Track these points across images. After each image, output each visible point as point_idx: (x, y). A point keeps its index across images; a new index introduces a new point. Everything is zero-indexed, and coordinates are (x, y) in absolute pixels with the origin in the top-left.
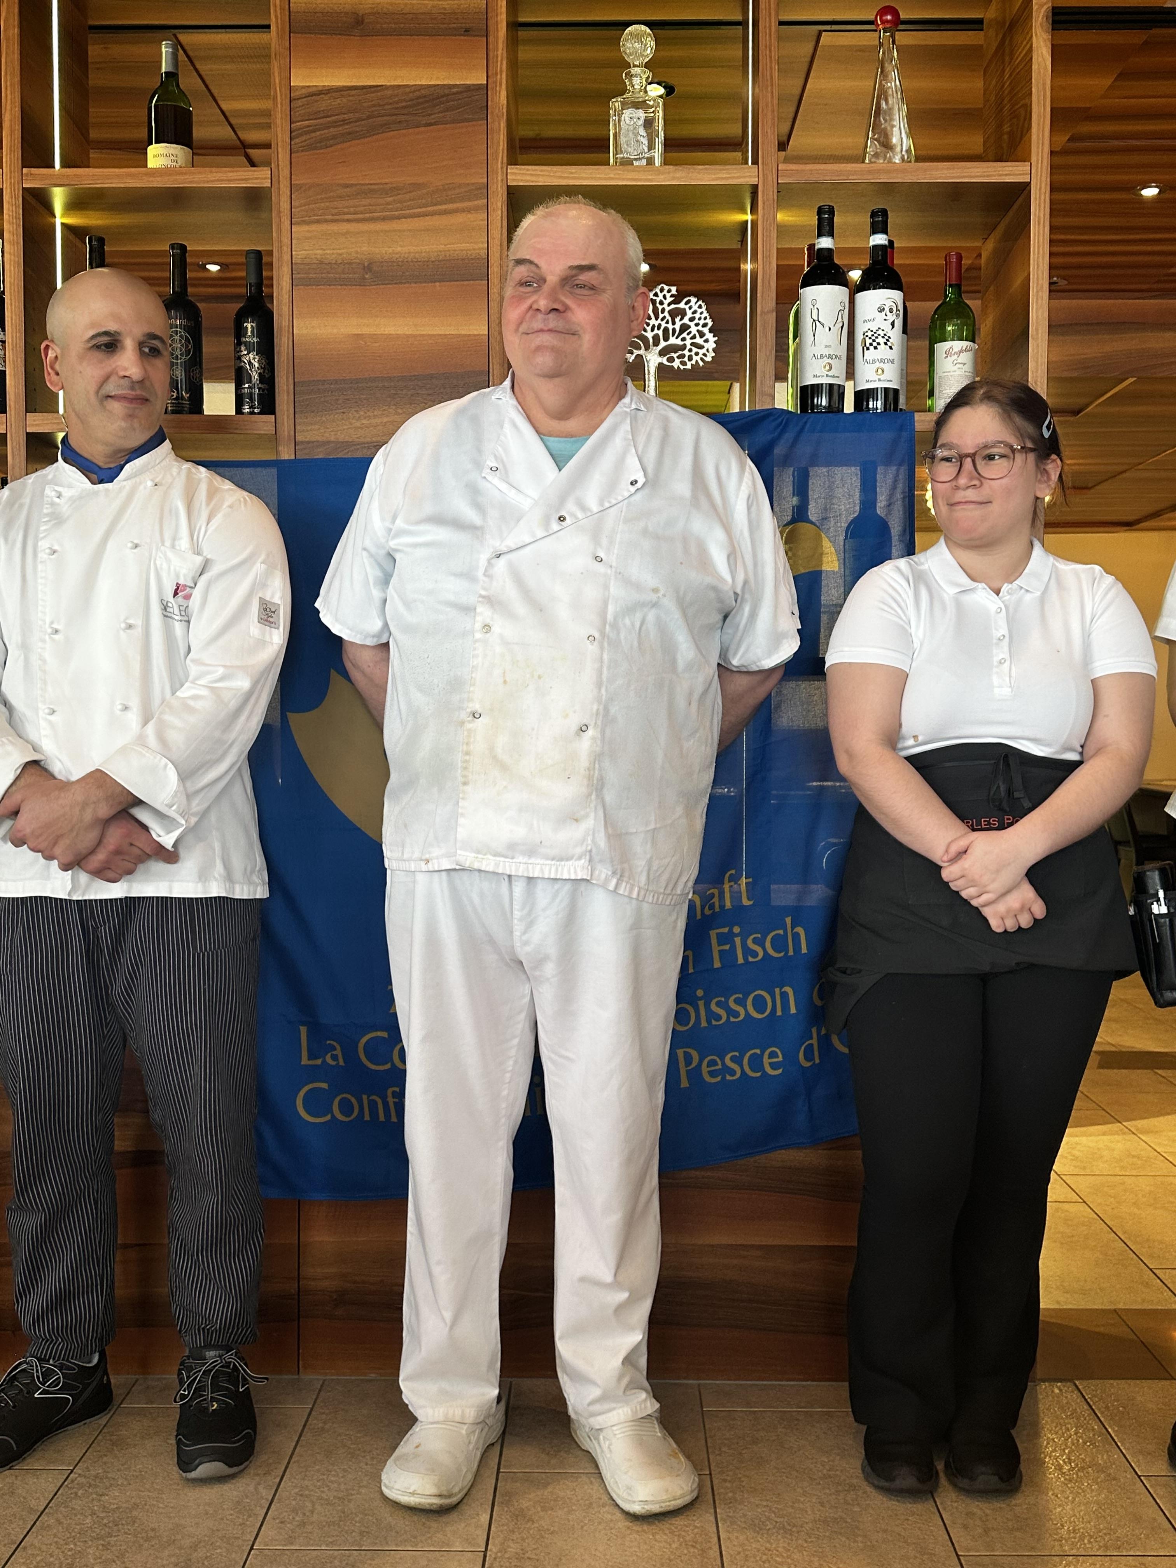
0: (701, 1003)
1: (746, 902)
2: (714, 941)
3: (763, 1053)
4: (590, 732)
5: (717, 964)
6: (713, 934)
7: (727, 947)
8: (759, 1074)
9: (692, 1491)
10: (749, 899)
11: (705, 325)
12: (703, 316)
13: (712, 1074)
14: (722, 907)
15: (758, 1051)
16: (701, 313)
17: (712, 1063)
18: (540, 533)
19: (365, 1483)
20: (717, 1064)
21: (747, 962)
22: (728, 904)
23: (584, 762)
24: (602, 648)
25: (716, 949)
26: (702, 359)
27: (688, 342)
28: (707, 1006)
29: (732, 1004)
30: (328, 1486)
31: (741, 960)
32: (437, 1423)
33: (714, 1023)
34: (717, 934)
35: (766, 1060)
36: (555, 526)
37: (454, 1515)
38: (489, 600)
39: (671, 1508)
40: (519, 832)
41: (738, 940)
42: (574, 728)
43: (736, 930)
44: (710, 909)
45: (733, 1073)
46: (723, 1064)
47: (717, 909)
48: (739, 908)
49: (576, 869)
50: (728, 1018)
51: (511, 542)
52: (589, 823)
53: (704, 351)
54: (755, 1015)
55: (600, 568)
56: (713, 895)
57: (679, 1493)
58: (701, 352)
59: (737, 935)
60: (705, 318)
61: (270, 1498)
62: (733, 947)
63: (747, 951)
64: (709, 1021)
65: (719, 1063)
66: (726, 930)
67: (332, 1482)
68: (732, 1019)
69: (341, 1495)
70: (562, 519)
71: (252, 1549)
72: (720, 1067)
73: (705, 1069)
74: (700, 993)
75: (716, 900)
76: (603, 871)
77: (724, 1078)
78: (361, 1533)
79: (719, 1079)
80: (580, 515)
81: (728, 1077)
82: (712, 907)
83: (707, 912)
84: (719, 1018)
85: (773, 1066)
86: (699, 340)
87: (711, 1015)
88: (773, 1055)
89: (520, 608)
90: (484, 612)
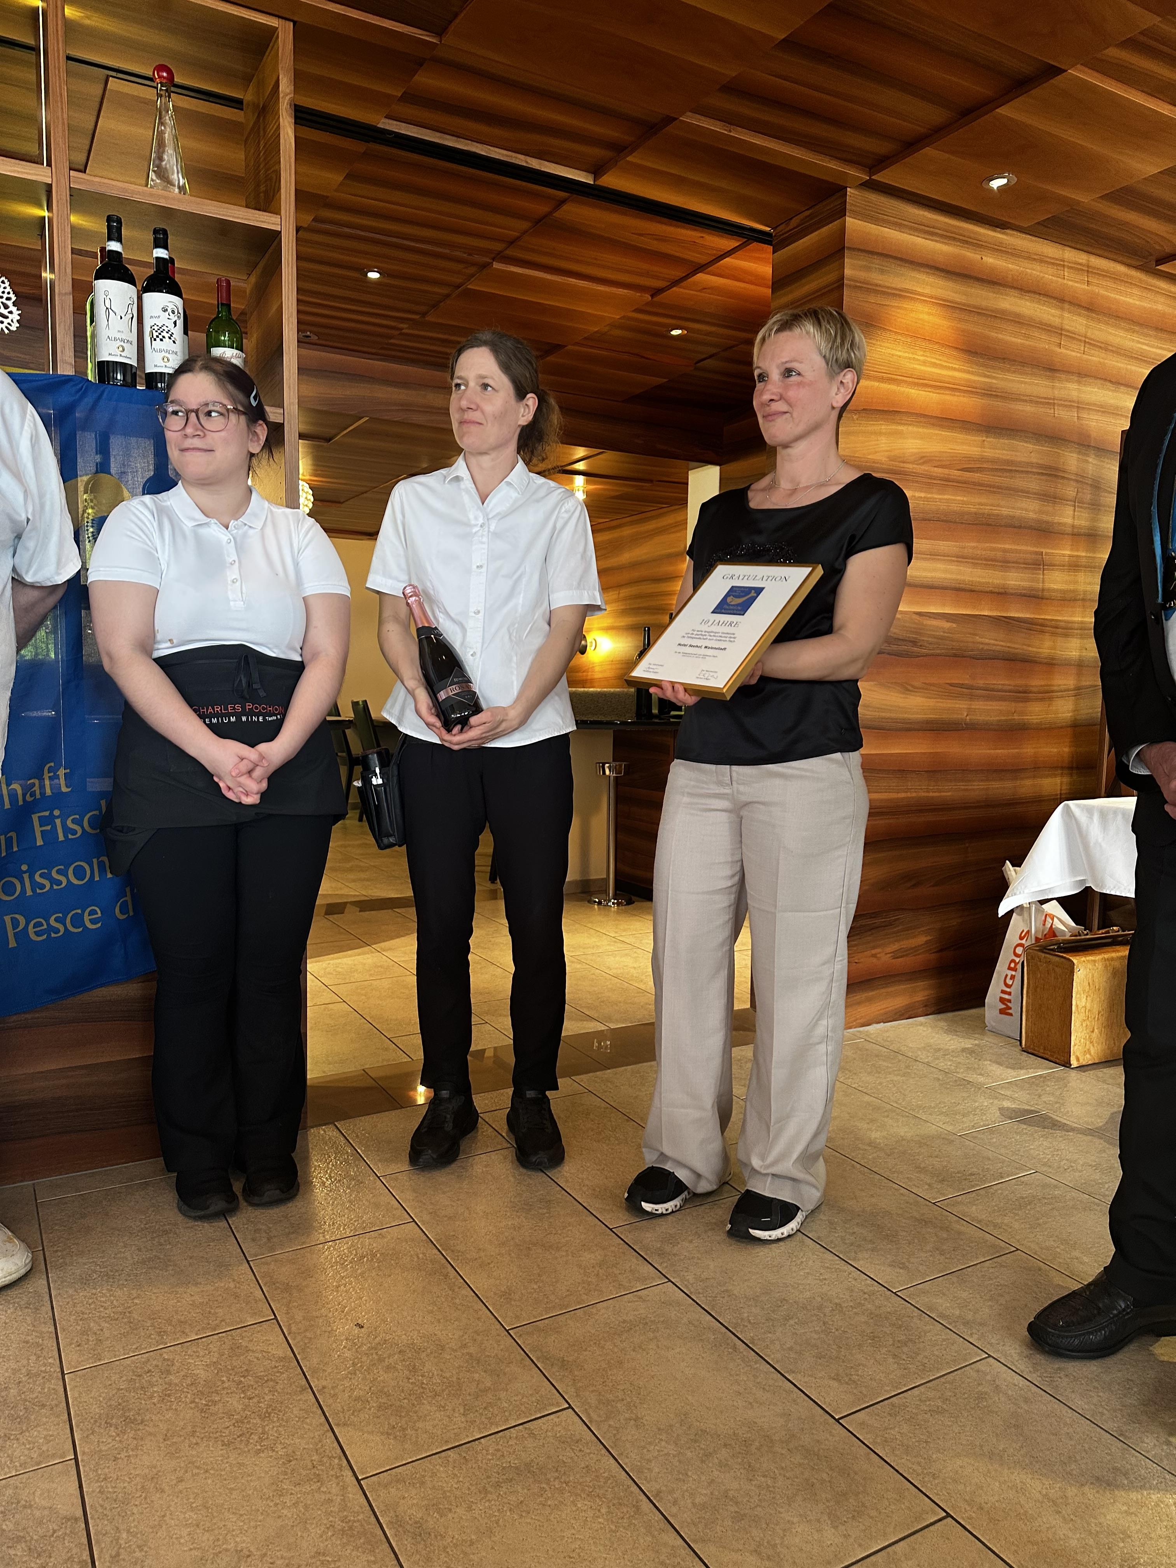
0: (26, 876)
1: (64, 789)
2: (36, 823)
3: (83, 912)
5: (40, 842)
6: (35, 818)
7: (49, 828)
8: (81, 929)
9: (26, 1265)
10: (67, 787)
11: (8, 299)
12: (6, 291)
13: (37, 934)
14: (43, 794)
15: (79, 911)
16: (5, 288)
17: (39, 924)
21: (67, 839)
22: (48, 792)
25: (38, 829)
28: (31, 877)
29: (54, 874)
31: (61, 838)
33: (38, 891)
34: (39, 817)
35: (86, 918)
39: (7, 1283)
41: (58, 822)
43: (56, 813)
44: (31, 796)
45: (58, 931)
46: (48, 924)
47: (38, 796)
48: (58, 795)
50: (52, 886)
54: (76, 882)
56: (34, 785)
57: (14, 1268)
58: (6, 321)
59: (58, 817)
60: (9, 293)
62: (55, 827)
63: (67, 831)
64: (33, 890)
65: (44, 922)
66: (47, 813)
68: (55, 887)
72: (45, 927)
73: (31, 930)
74: (24, 867)
75: (36, 788)
77: (49, 936)
79: (45, 937)
81: (53, 935)
82: (33, 794)
83: (28, 798)
84: (44, 886)
85: (93, 922)
87: (35, 885)
88: (92, 913)
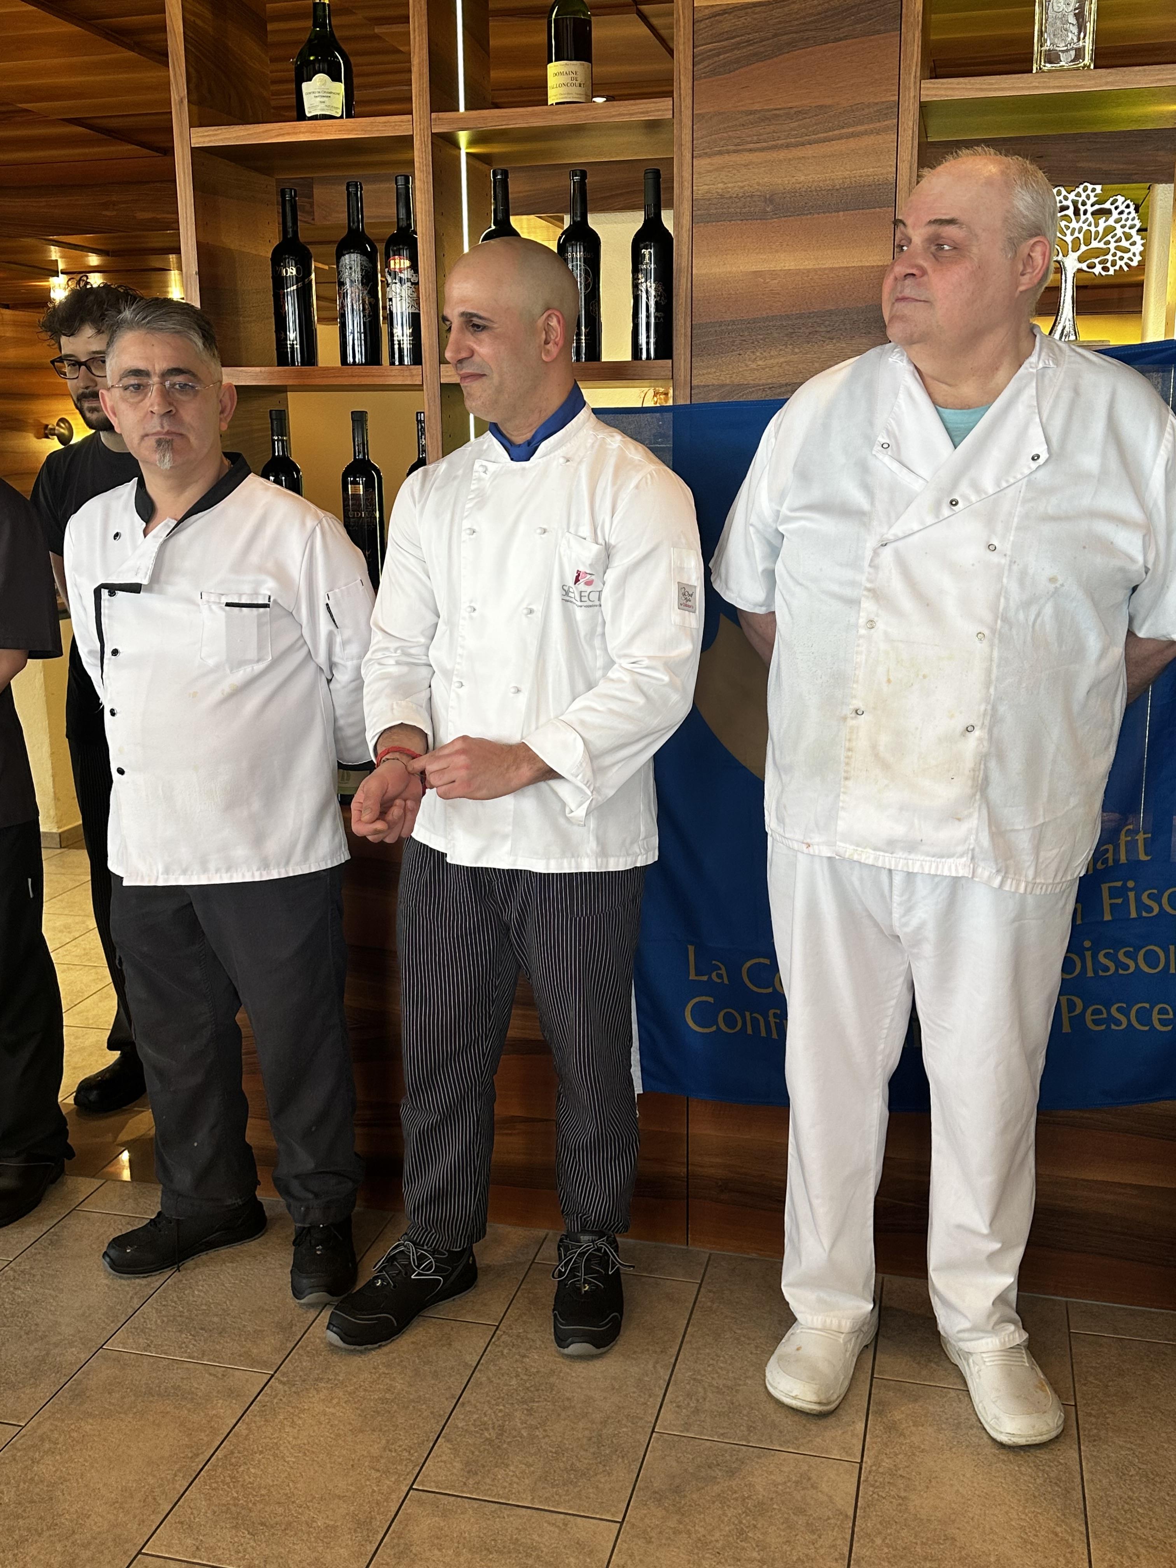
0: (1088, 954)
1: (1143, 857)
2: (1105, 894)
3: (1152, 1008)
4: (977, 733)
5: (1107, 917)
6: (1105, 887)
7: (1119, 901)
8: (1147, 1028)
9: (1058, 1427)
10: (1146, 854)
11: (1131, 227)
12: (1131, 217)
13: (1096, 1022)
14: (1116, 861)
15: (1147, 1006)
16: (1129, 213)
17: (1097, 1012)
18: (930, 520)
19: (750, 1374)
20: (1102, 1013)
21: (1140, 917)
22: (1123, 858)
23: (969, 763)
24: (992, 646)
25: (1107, 901)
26: (1126, 264)
27: (1112, 246)
28: (1094, 957)
29: (1121, 956)
30: (717, 1373)
31: (1134, 915)
32: (816, 1329)
33: (1101, 973)
34: (1110, 888)
35: (1155, 1016)
36: (946, 511)
37: (832, 1420)
38: (876, 594)
39: (1037, 1442)
40: (899, 830)
41: (1132, 895)
42: (960, 728)
43: (1131, 884)
44: (1102, 864)
45: (1118, 1023)
46: (1109, 1013)
47: (1111, 863)
48: (1135, 865)
49: (956, 867)
50: (1117, 970)
51: (898, 530)
52: (973, 822)
53: (1130, 255)
54: (1146, 969)
55: (994, 558)
56: (1107, 851)
57: (1045, 1429)
58: (1126, 256)
59: (1131, 890)
60: (1133, 219)
61: (667, 1378)
62: (1126, 901)
64: (1095, 972)
65: (1104, 1011)
66: (1119, 884)
67: (721, 1368)
68: (1121, 972)
69: (729, 1383)
70: (954, 503)
71: (653, 1431)
72: (1105, 1016)
73: (1088, 1017)
74: (1087, 944)
75: (1110, 855)
76: (986, 871)
77: (1109, 1027)
78: (749, 1428)
79: (1103, 1027)
80: (974, 498)
81: (1113, 1027)
83: (1099, 866)
84: (1106, 969)
85: (1163, 1022)
86: (1124, 243)
88: (1162, 1011)
89: (907, 604)
90: (868, 606)
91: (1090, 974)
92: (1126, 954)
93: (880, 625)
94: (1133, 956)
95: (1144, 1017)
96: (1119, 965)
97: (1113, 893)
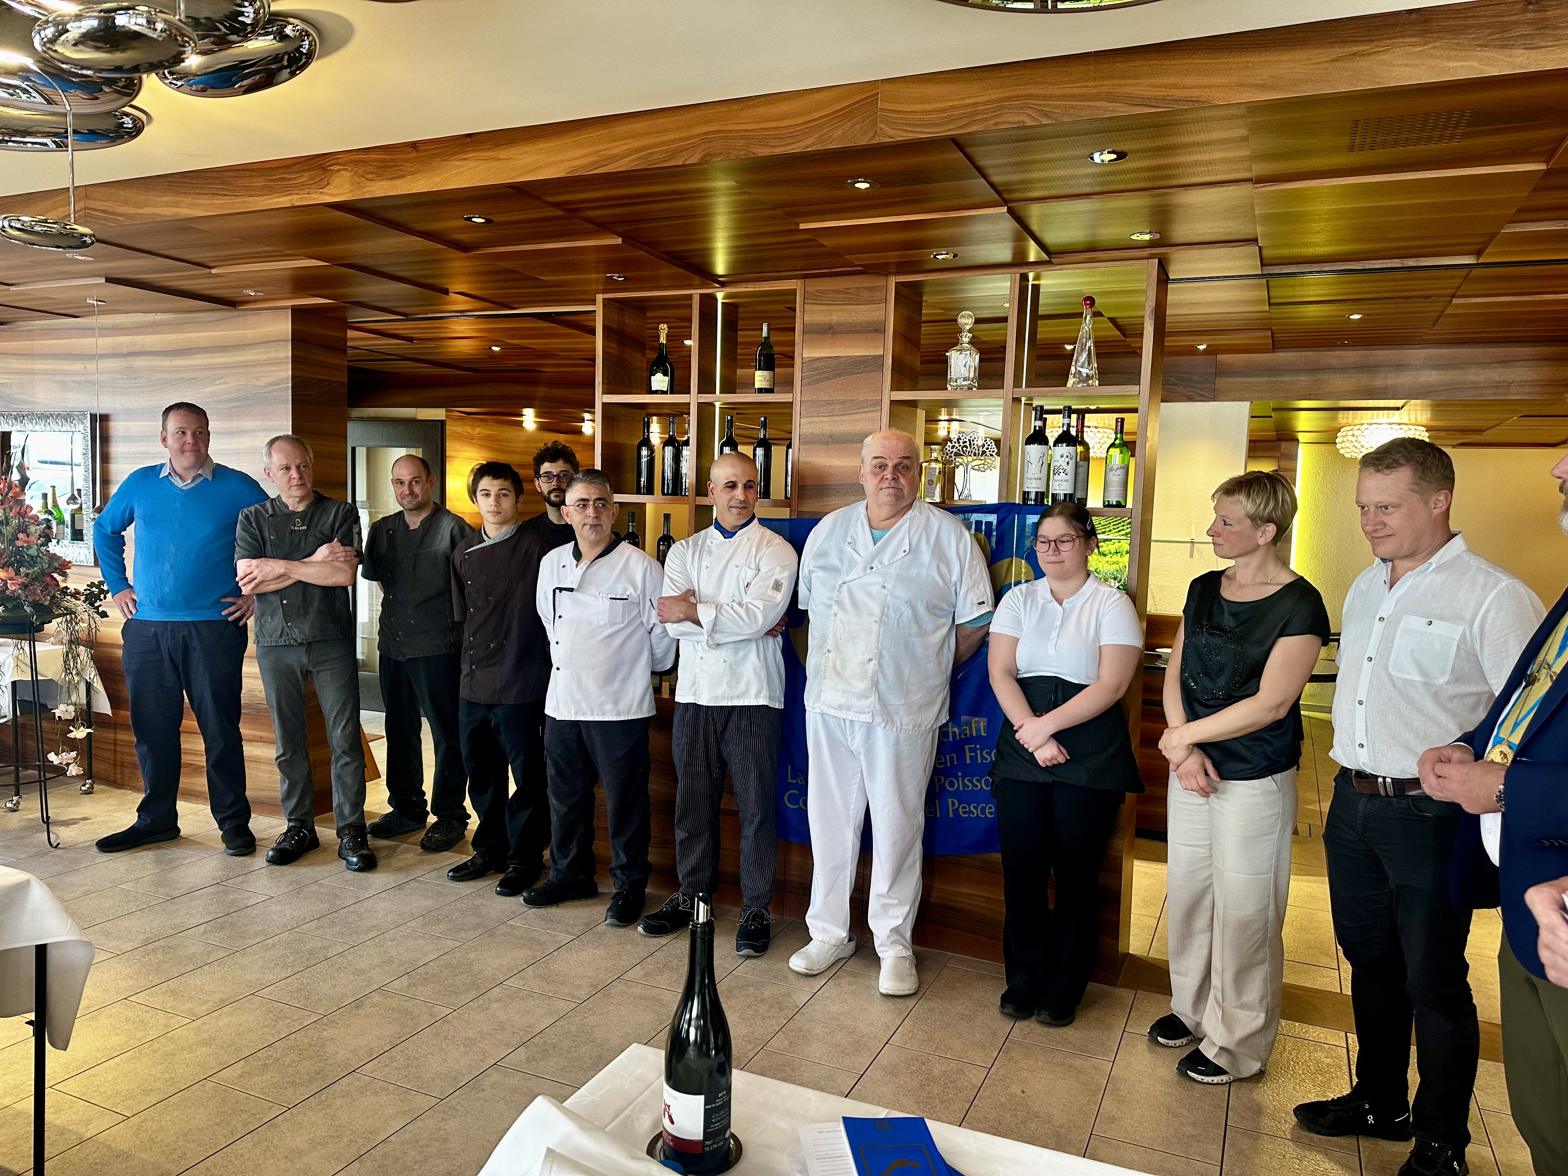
0: (960, 779)
1: (983, 734)
2: (968, 750)
3: (986, 806)
4: (874, 662)
5: (968, 762)
6: (967, 747)
7: (973, 754)
8: (984, 816)
9: (911, 990)
10: (985, 733)
13: (964, 813)
14: (971, 735)
15: (984, 805)
17: (964, 808)
18: (862, 574)
20: (966, 809)
21: (982, 762)
22: (974, 734)
23: (870, 674)
24: (880, 626)
25: (968, 754)
28: (963, 781)
29: (974, 781)
31: (979, 761)
32: (821, 943)
33: (966, 789)
34: (969, 747)
35: (987, 810)
36: (868, 571)
38: (838, 603)
40: (843, 701)
41: (978, 751)
42: (867, 659)
43: (978, 746)
45: (973, 813)
46: (970, 809)
47: (969, 736)
48: (979, 736)
49: (867, 718)
51: (849, 578)
52: (873, 699)
54: (985, 788)
55: (884, 591)
56: (966, 729)
59: (978, 749)
62: (976, 754)
63: (983, 757)
66: (973, 746)
68: (974, 788)
70: (871, 568)
72: (968, 810)
73: (961, 810)
74: (960, 774)
75: (968, 732)
76: (881, 719)
77: (969, 816)
78: (775, 977)
79: (967, 815)
80: (879, 566)
81: (972, 816)
82: (965, 735)
83: (963, 736)
84: (968, 787)
85: (990, 813)
87: (964, 785)
88: (990, 808)
89: (849, 607)
90: (835, 608)
91: (961, 789)
92: (977, 780)
93: (839, 616)
94: (979, 781)
95: (983, 811)
96: (974, 785)
97: (971, 750)
